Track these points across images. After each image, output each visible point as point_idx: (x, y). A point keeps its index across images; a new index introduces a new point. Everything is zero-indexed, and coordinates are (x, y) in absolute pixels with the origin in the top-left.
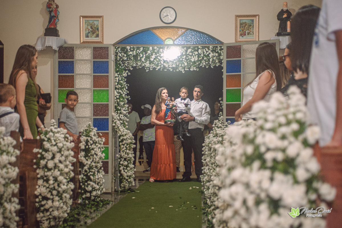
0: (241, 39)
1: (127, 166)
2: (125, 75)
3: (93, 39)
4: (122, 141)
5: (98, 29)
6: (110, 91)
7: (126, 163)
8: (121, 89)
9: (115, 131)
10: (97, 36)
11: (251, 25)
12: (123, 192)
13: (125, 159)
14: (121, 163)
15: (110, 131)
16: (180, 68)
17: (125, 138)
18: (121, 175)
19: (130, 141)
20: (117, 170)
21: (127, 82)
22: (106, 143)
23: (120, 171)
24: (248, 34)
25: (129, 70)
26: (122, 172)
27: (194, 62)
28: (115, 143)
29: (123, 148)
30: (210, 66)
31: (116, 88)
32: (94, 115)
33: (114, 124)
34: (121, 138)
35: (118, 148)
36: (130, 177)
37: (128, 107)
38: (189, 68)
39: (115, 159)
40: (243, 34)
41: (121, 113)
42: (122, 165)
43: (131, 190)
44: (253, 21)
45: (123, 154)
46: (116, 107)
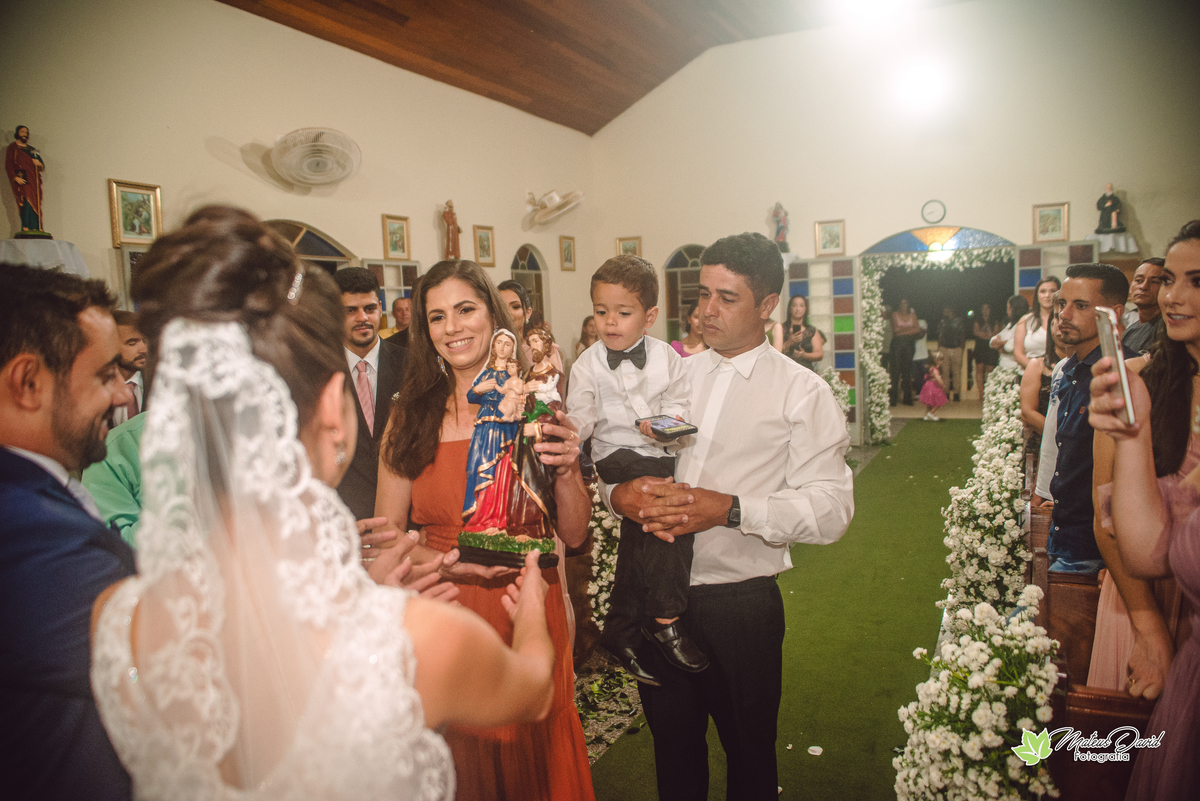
0: (1041, 238)
1: (880, 413)
2: (877, 277)
3: (832, 250)
4: (873, 381)
5: (838, 237)
6: (855, 318)
7: (878, 409)
8: (873, 297)
9: (863, 368)
10: (838, 246)
11: (1057, 217)
12: (876, 444)
13: (877, 405)
14: (872, 409)
15: (856, 369)
16: (957, 265)
17: (877, 377)
18: (873, 424)
19: (883, 381)
20: (867, 418)
21: (880, 286)
22: (852, 392)
23: (871, 420)
24: (1053, 230)
25: (882, 270)
26: (874, 421)
27: (978, 256)
28: (864, 382)
29: (875, 390)
30: (1002, 258)
31: (864, 298)
32: (836, 348)
33: (862, 360)
34: (872, 377)
35: (867, 391)
36: (884, 427)
37: (882, 322)
38: (971, 263)
39: (865, 404)
40: (1044, 231)
41: (872, 331)
42: (874, 412)
43: (885, 442)
44: (1059, 211)
45: (874, 398)
46: (865, 323)
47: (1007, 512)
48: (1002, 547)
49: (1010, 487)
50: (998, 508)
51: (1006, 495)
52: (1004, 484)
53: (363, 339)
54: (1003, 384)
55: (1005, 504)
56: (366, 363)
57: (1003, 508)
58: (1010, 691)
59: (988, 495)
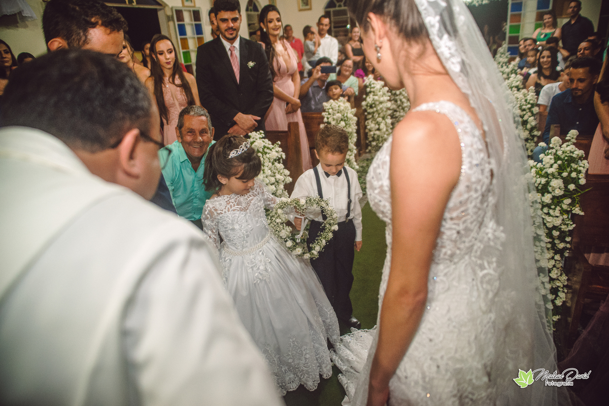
16: (475, 3)
38: (482, 1)
47: (529, 114)
48: (526, 130)
49: (531, 102)
50: (524, 112)
51: (529, 106)
52: (528, 101)
53: (231, 37)
54: (501, 64)
55: (528, 111)
56: (234, 47)
57: (527, 113)
58: (565, 174)
59: (519, 107)
